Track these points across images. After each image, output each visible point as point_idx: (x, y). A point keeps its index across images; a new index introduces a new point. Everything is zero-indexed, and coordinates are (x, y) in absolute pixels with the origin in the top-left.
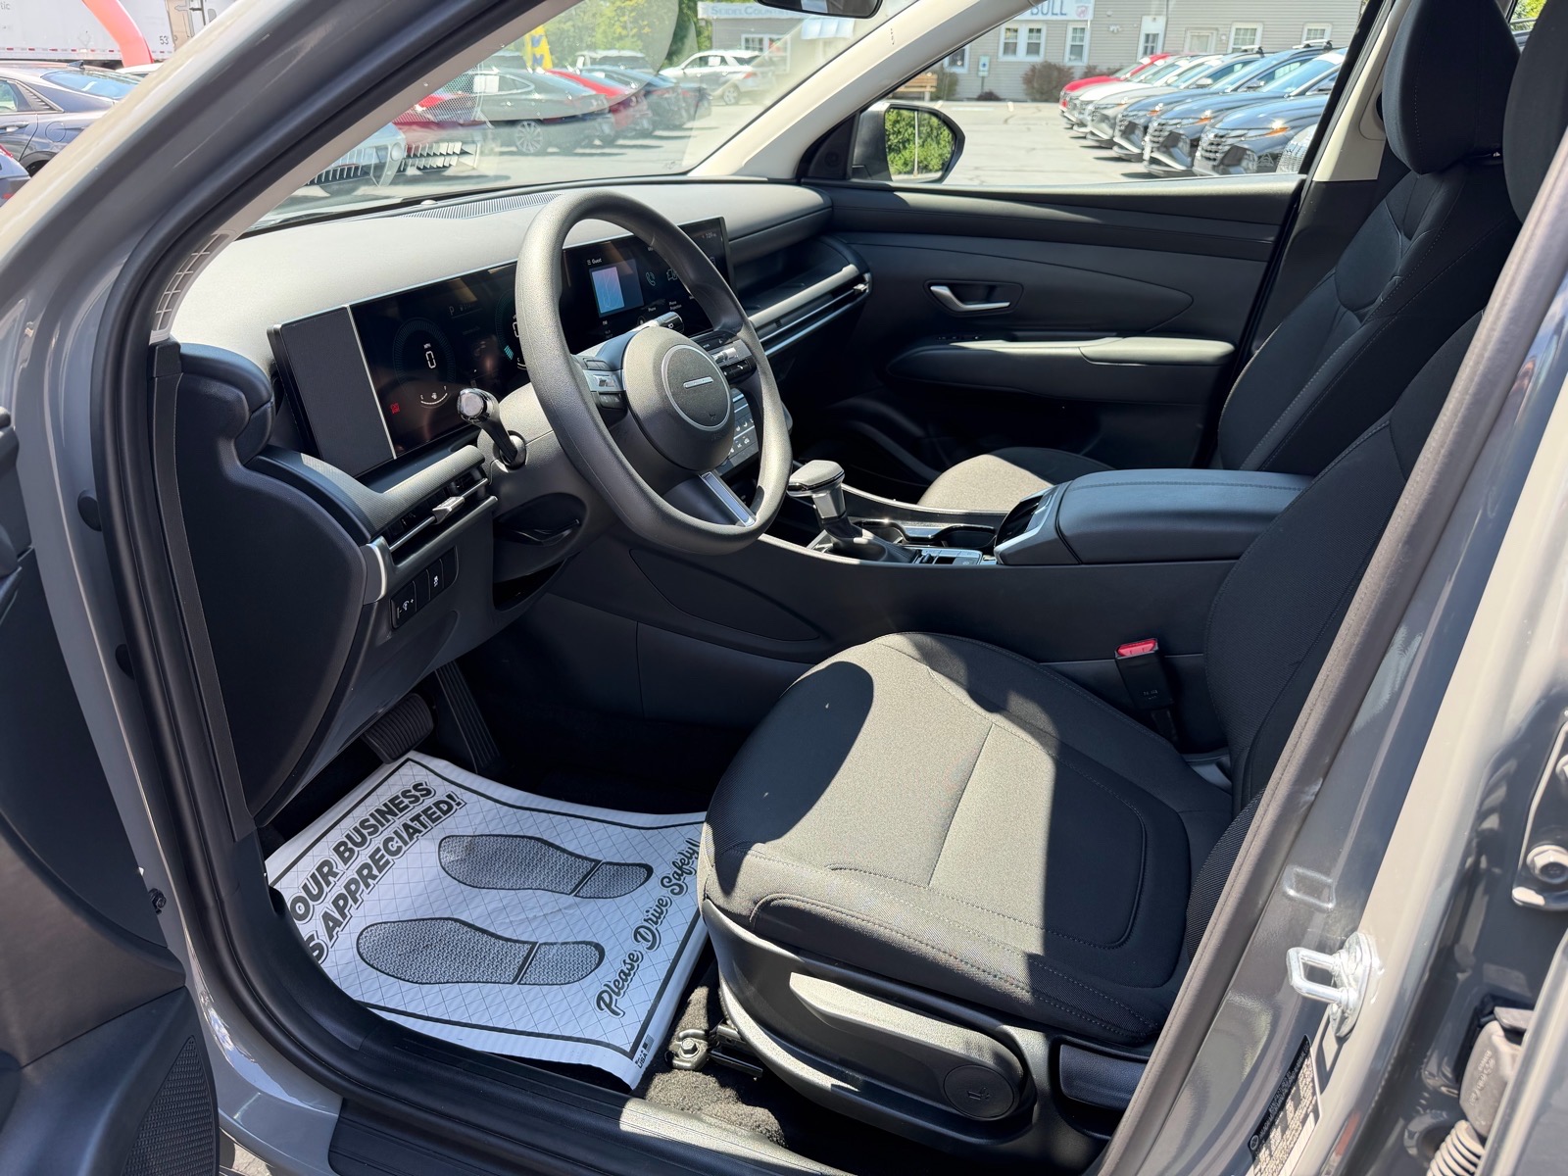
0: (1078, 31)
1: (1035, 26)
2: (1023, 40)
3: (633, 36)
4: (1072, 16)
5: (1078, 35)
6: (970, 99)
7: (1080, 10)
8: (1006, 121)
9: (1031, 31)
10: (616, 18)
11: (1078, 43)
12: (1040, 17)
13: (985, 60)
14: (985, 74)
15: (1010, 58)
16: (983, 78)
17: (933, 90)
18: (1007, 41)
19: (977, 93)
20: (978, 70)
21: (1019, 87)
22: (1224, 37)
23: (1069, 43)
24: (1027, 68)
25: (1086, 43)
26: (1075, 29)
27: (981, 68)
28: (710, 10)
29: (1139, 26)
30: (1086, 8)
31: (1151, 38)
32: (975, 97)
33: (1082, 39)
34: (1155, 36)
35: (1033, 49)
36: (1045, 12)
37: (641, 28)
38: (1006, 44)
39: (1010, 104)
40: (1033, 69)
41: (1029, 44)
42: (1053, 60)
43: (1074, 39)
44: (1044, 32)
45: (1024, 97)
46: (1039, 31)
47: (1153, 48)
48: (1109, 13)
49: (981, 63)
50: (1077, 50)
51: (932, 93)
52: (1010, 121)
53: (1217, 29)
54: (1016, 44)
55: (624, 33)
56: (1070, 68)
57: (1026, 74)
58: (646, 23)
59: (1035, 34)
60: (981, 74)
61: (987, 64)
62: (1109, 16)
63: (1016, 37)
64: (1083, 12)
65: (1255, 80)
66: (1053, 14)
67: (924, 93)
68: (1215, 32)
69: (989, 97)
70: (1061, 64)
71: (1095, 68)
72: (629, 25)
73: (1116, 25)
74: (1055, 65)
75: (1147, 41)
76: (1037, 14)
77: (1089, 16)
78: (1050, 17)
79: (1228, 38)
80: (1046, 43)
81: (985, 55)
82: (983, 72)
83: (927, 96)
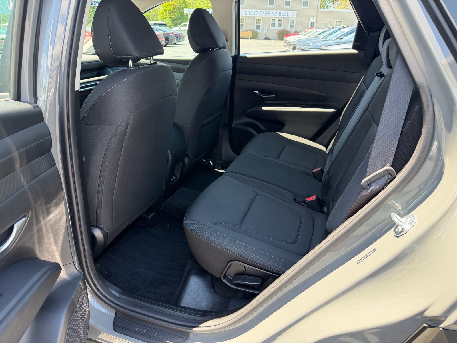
0: (292, 21)
1: (280, 19)
2: (277, 23)
3: (169, 18)
4: (290, 16)
5: (292, 22)
6: (262, 39)
7: (292, 15)
8: (269, 46)
9: (279, 20)
10: (164, 12)
11: (292, 24)
12: (281, 16)
13: (266, 28)
14: (266, 32)
15: (273, 28)
16: (266, 33)
17: (251, 36)
18: (272, 23)
19: (264, 37)
20: (264, 31)
21: (276, 36)
22: (333, 24)
23: (290, 24)
24: (278, 31)
25: (294, 24)
26: (291, 20)
27: (265, 30)
28: (188, 11)
29: (309, 20)
30: (294, 14)
31: (312, 23)
32: (263, 38)
33: (293, 23)
34: (314, 23)
35: (280, 25)
36: (283, 15)
37: (171, 15)
38: (272, 24)
39: (273, 41)
40: (280, 31)
41: (278, 24)
42: (285, 29)
43: (291, 23)
44: (283, 21)
45: (277, 39)
46: (281, 20)
47: (313, 26)
48: (301, 16)
49: (265, 29)
50: (292, 26)
51: (251, 37)
52: (270, 46)
53: (331, 21)
54: (275, 24)
55: (166, 17)
56: (290, 31)
57: (278, 32)
58: (173, 14)
59: (280, 21)
60: (265, 32)
61: (267, 29)
62: (301, 17)
63: (275, 22)
64: (293, 15)
65: (343, 36)
66: (285, 16)
67: (248, 37)
68: (330, 22)
69: (267, 39)
70: (288, 30)
71: (297, 31)
72: (168, 15)
73: (303, 19)
74: (286, 30)
75: (311, 24)
76: (281, 15)
77: (295, 17)
78: (284, 17)
79: (334, 24)
80: (283, 24)
81: (266, 27)
82: (266, 31)
83: (250, 38)
